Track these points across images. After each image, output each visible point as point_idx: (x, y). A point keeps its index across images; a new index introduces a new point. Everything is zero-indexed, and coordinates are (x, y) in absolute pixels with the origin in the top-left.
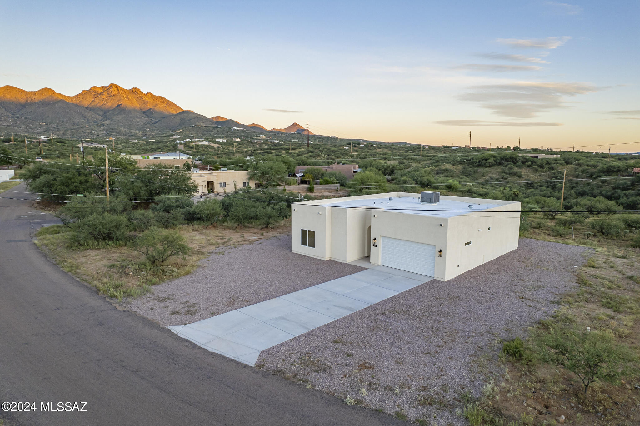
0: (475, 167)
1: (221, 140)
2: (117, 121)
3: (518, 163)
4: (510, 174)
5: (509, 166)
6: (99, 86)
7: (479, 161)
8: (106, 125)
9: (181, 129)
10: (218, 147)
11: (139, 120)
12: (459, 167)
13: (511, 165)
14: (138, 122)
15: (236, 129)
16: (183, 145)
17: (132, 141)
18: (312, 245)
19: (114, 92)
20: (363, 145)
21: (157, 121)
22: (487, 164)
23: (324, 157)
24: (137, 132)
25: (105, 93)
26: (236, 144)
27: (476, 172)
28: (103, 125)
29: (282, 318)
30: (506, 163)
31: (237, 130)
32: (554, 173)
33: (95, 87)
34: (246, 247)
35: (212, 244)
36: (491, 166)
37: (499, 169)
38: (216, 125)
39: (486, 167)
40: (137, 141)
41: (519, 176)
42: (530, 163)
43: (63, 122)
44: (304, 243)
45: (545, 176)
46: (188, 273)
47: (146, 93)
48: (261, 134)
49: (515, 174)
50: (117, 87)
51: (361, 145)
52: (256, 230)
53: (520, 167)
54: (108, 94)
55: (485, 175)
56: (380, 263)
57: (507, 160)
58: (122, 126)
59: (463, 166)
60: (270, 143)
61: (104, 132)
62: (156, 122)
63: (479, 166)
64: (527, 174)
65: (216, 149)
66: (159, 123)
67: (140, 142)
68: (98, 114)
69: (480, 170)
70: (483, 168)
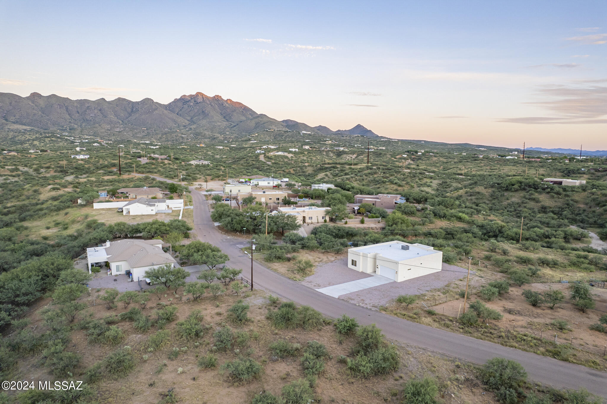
0: (504, 191)
1: (293, 150)
2: (201, 125)
3: (538, 190)
4: (529, 199)
5: (530, 192)
6: (187, 95)
7: (507, 186)
8: (193, 129)
9: (257, 133)
10: (292, 157)
11: (220, 124)
12: (490, 190)
13: (532, 191)
14: (219, 126)
15: (304, 134)
16: (263, 155)
17: (218, 147)
18: (356, 265)
19: (200, 99)
20: (421, 153)
21: (234, 124)
22: (513, 190)
23: (380, 175)
24: (219, 135)
25: (192, 101)
26: (306, 153)
27: (502, 196)
28: (191, 129)
29: (344, 289)
30: (528, 189)
31: (306, 134)
32: (568, 200)
33: (184, 96)
34: (330, 264)
35: (316, 262)
36: (516, 191)
37: (522, 194)
38: (287, 129)
39: (512, 191)
40: (222, 147)
41: (537, 201)
42: (549, 190)
43: (159, 127)
44: (353, 264)
45: (560, 202)
46: (313, 274)
47: (226, 100)
48: (326, 137)
49: (534, 199)
50: (202, 94)
51: (419, 154)
52: (333, 254)
53: (540, 193)
54: (195, 101)
55: (509, 199)
56: (379, 274)
57: (530, 186)
58: (206, 129)
59: (493, 189)
60: (335, 151)
61: (192, 135)
62: (235, 126)
63: (507, 190)
64: (545, 200)
65: (290, 158)
67: (225, 148)
68: (186, 119)
69: (506, 194)
70: (509, 192)
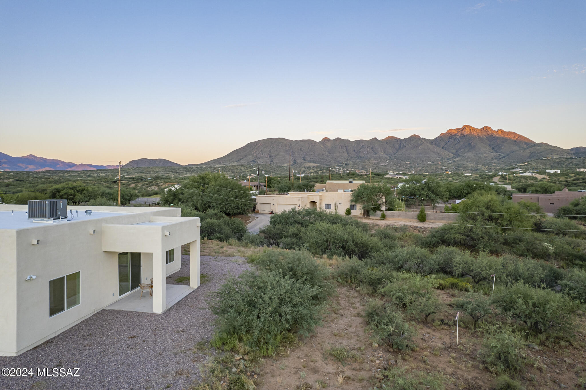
1: (554, 171)
2: (466, 157)
6: (454, 129)
8: (457, 161)
9: (528, 162)
11: (487, 155)
14: (486, 157)
17: (465, 174)
19: (467, 132)
21: (504, 155)
25: (459, 134)
28: (454, 161)
33: (451, 130)
40: (470, 174)
43: (422, 161)
47: (496, 130)
50: (469, 127)
54: (462, 134)
58: (469, 161)
61: (453, 167)
65: (540, 179)
66: (506, 158)
67: (473, 175)
68: (451, 152)
